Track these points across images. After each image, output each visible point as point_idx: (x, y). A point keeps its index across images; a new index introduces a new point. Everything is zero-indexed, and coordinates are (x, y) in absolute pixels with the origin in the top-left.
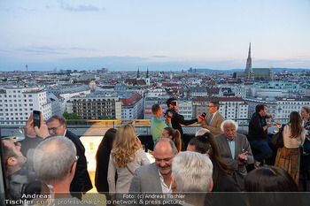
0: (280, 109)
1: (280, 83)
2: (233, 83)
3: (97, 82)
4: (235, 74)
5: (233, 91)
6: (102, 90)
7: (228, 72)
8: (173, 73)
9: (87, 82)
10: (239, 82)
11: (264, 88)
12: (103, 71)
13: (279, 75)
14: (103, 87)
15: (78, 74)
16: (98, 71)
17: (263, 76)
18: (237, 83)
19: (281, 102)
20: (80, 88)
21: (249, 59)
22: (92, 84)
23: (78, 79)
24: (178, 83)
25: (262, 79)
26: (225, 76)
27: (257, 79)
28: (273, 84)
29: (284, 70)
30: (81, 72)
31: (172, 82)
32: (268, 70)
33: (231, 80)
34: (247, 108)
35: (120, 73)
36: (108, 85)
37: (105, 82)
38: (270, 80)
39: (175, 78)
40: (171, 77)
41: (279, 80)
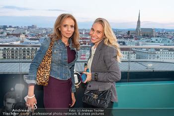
0: (158, 57)
1: (159, 39)
2: (127, 38)
3: (26, 36)
4: (129, 32)
5: (126, 44)
6: (29, 41)
7: (124, 30)
8: (86, 30)
9: (18, 35)
10: (131, 37)
11: (148, 42)
12: (33, 27)
13: (159, 33)
14: (31, 39)
15: (13, 29)
16: (29, 27)
17: (148, 34)
18: (129, 38)
19: (159, 52)
20: (11, 39)
21: (139, 22)
22: (22, 36)
23: (11, 33)
24: (88, 37)
25: (148, 36)
26: (122, 33)
27: (144, 36)
28: (154, 39)
29: (163, 30)
30: (15, 27)
31: (84, 37)
32: (151, 30)
34: (135, 56)
35: (46, 29)
36: (34, 38)
37: (33, 36)
38: (153, 36)
39: (86, 34)
40: (84, 33)
41: (158, 37)
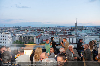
0: (86, 39)
1: (86, 31)
4: (72, 28)
5: (71, 33)
6: (29, 33)
9: (24, 30)
10: (73, 30)
11: (81, 32)
12: (30, 27)
13: (85, 28)
14: (30, 32)
16: (28, 27)
17: (81, 28)
19: (86, 37)
20: (22, 32)
21: (76, 23)
22: (26, 31)
23: (21, 30)
24: (54, 31)
25: (80, 29)
26: (69, 28)
27: (79, 29)
28: (84, 31)
29: (87, 26)
30: (22, 27)
31: (52, 30)
32: (82, 27)
33: (71, 30)
34: (76, 38)
35: (35, 27)
36: (31, 31)
37: (30, 30)
38: (83, 30)
39: (53, 29)
40: (52, 29)
41: (85, 30)
